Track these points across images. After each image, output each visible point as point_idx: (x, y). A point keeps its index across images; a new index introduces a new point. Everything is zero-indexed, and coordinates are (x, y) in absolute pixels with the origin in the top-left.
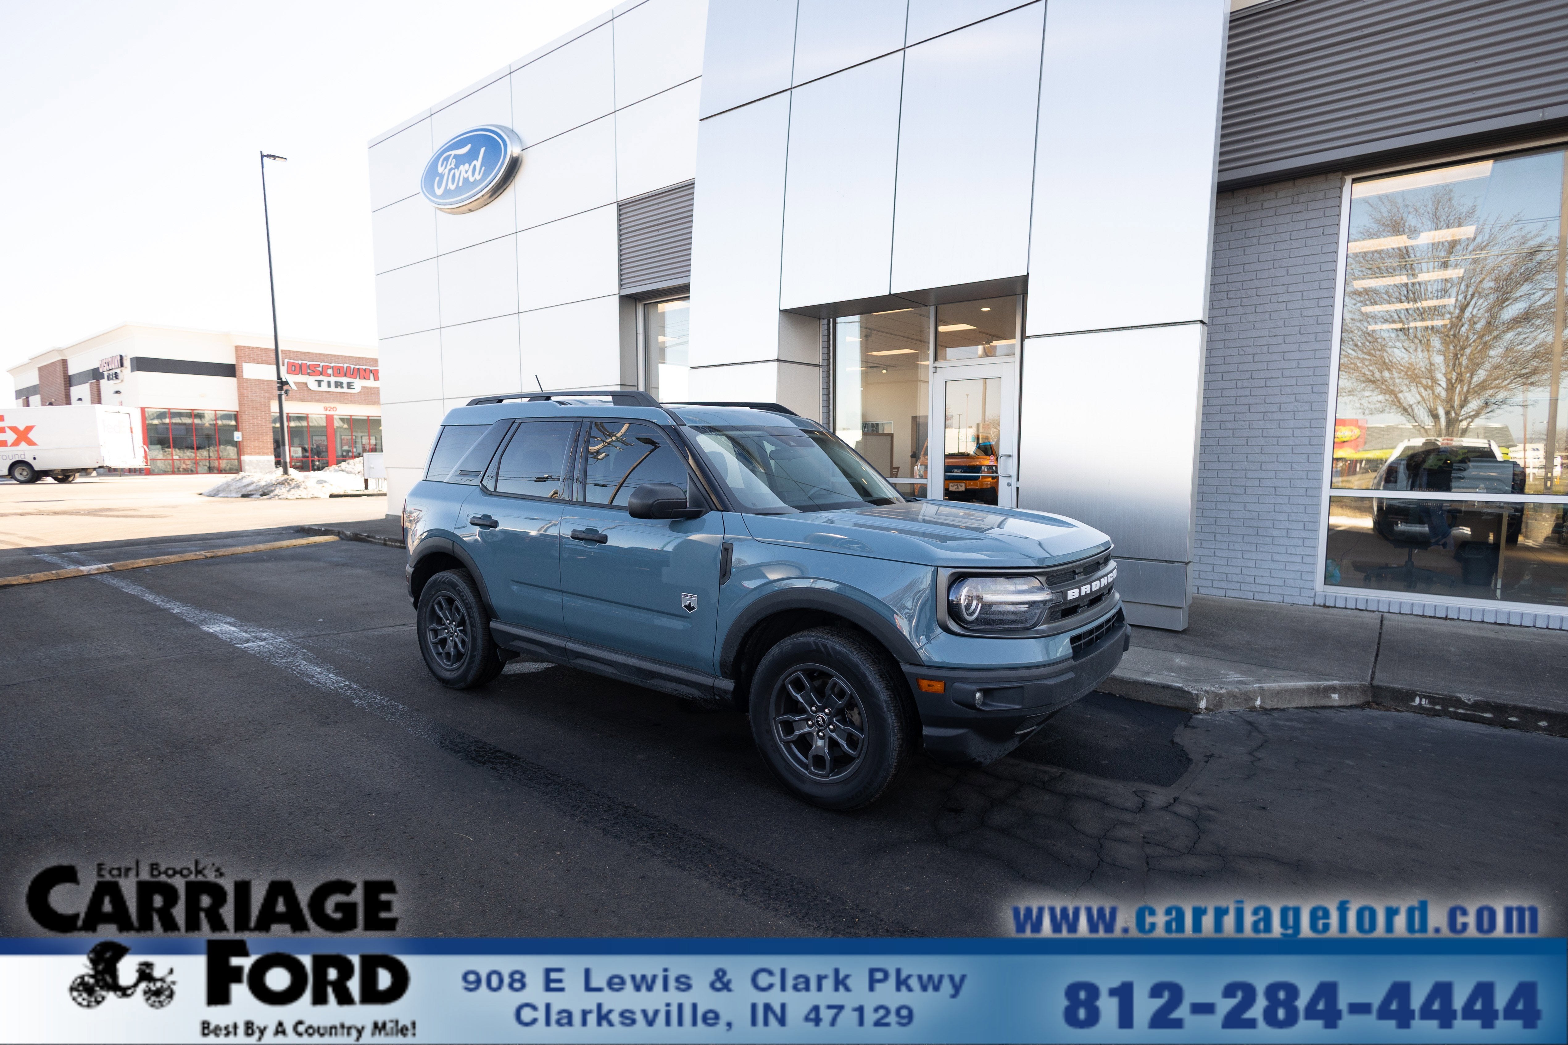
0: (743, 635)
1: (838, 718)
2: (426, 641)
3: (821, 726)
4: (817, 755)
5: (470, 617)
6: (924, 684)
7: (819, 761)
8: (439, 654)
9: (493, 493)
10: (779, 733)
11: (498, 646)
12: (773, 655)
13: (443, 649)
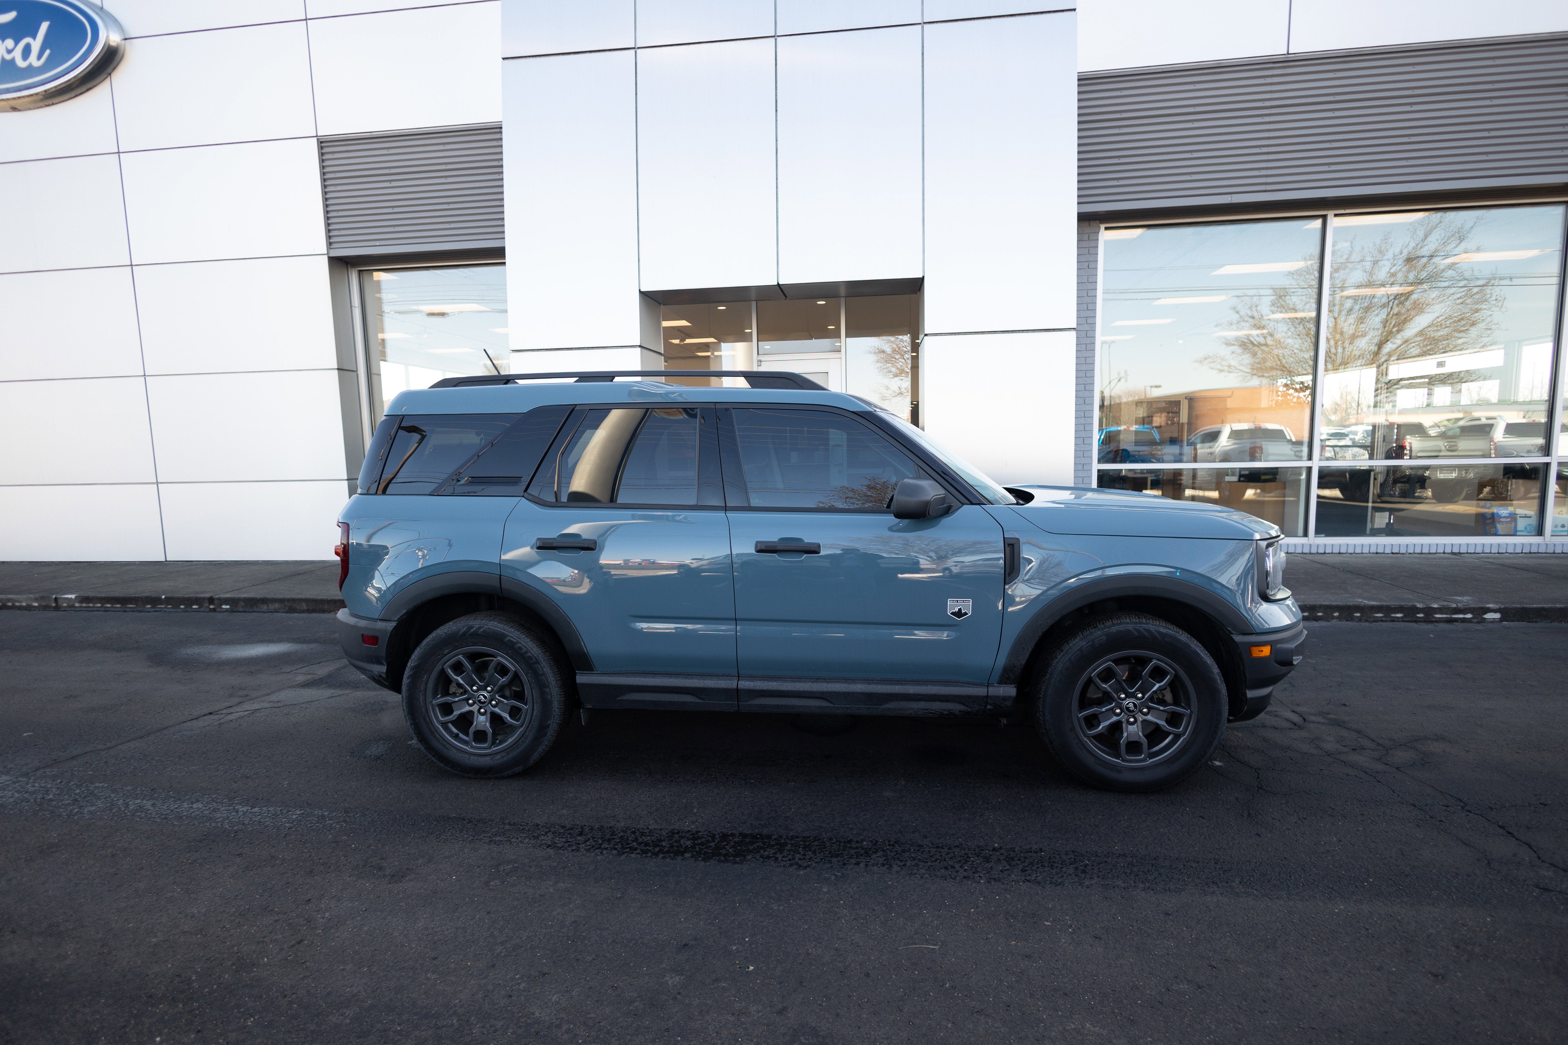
3: (1132, 711)
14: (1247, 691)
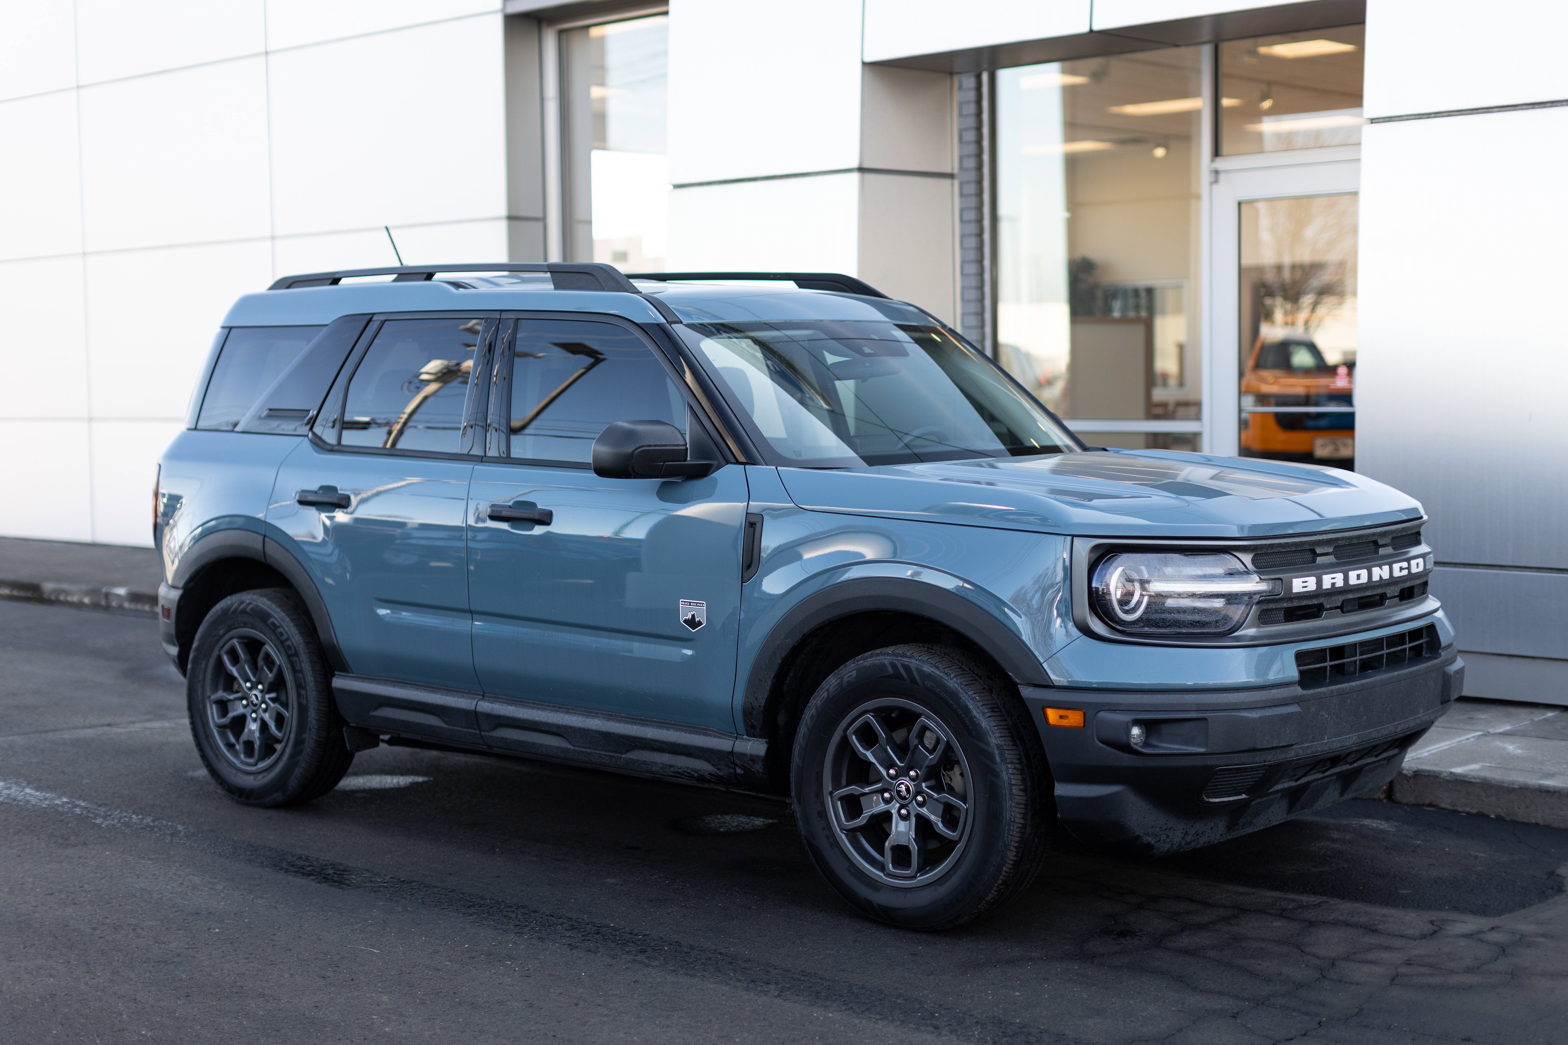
0: (780, 661)
1: (931, 783)
2: (205, 724)
3: (904, 798)
4: (898, 845)
5: (295, 671)
6: (1052, 715)
7: (901, 854)
8: (230, 746)
9: (336, 448)
10: (836, 813)
11: (346, 723)
12: (828, 690)
13: (237, 737)
14: (1056, 785)
